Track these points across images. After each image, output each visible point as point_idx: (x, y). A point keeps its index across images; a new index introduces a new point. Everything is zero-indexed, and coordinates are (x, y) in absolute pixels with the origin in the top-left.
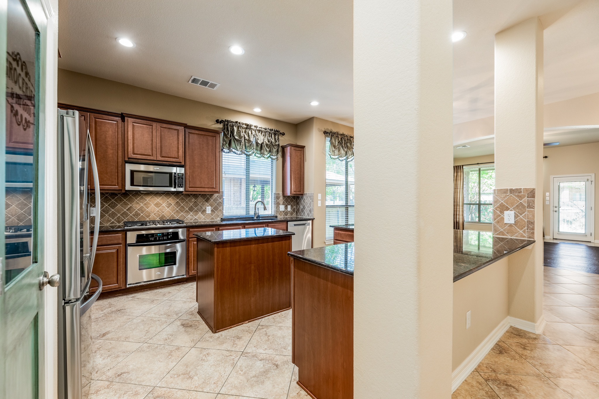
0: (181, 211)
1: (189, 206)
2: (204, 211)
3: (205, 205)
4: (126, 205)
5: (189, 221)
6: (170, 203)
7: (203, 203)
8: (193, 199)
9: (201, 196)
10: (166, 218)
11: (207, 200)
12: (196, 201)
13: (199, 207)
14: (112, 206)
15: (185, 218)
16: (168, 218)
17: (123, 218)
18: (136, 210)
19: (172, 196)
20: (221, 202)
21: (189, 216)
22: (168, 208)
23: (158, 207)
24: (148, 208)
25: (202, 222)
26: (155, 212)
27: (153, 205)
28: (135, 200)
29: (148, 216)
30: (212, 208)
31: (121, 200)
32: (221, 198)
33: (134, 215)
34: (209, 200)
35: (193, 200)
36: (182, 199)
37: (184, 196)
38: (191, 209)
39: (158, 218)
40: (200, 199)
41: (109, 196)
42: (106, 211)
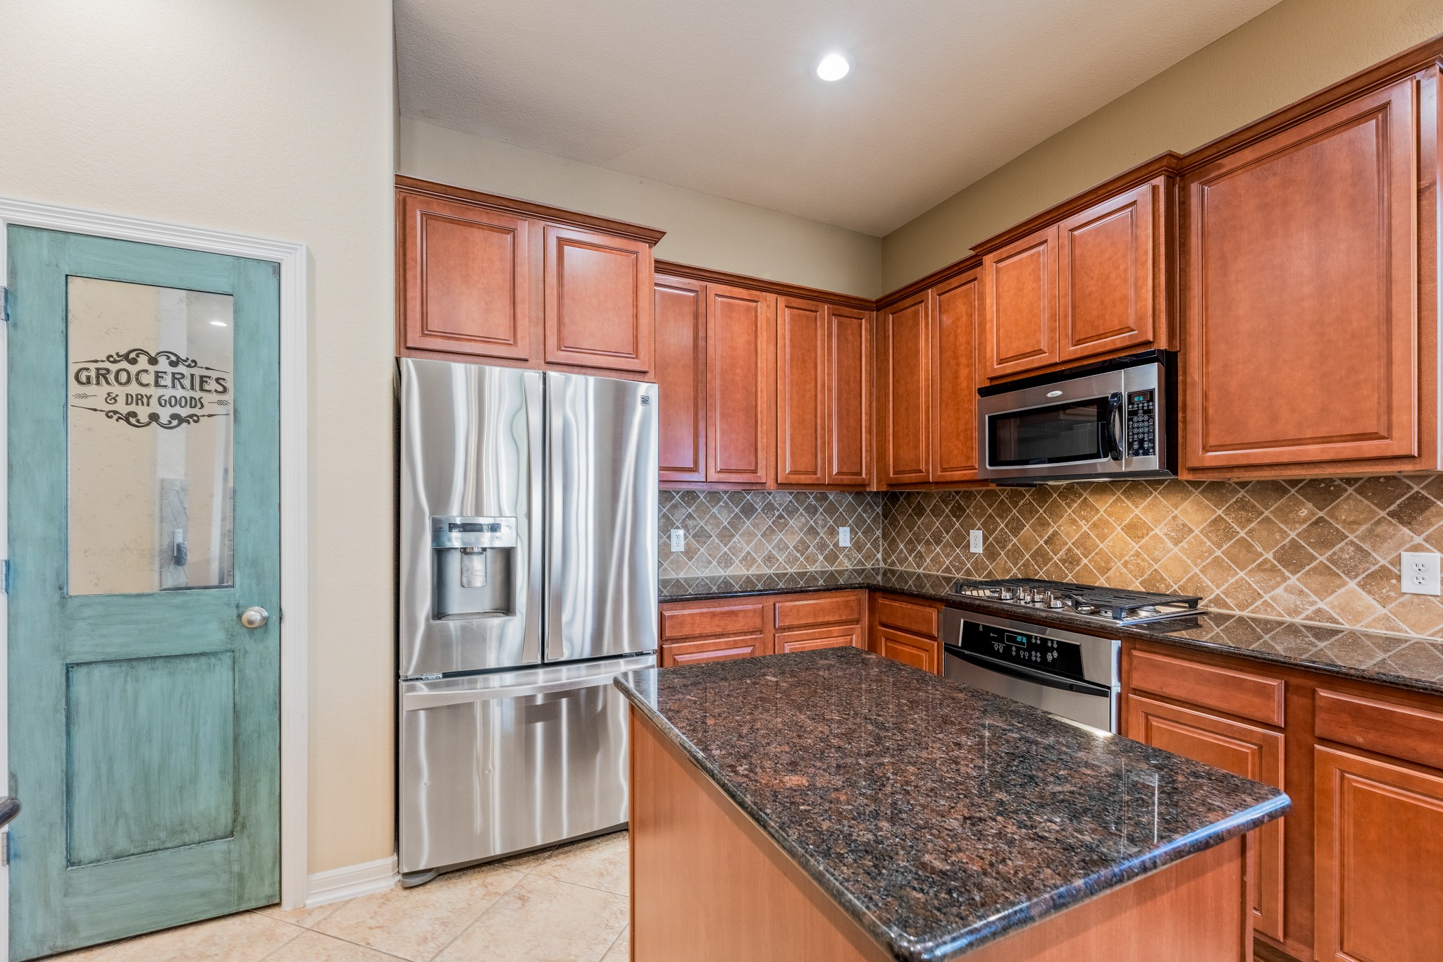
0: (1235, 563)
1: (1277, 542)
3: (1390, 543)
4: (1043, 525)
6: (1184, 525)
7: (1379, 529)
8: (1300, 504)
9: (1360, 491)
10: (1168, 586)
11: (1407, 513)
12: (1321, 514)
13: (1342, 550)
14: (1013, 528)
15: (1254, 600)
16: (1175, 587)
17: (1036, 567)
18: (1070, 544)
19: (1191, 493)
21: (1280, 591)
22: (1176, 545)
24: (1102, 538)
26: (1126, 555)
27: (1119, 529)
28: (1066, 512)
29: (1105, 570)
31: (1033, 511)
33: (1064, 561)
34: (1427, 508)
35: (1304, 513)
36: (1243, 505)
37: (1252, 492)
38: (1292, 558)
39: (1137, 583)
40: (1349, 507)
41: (1007, 498)
42: (1002, 542)
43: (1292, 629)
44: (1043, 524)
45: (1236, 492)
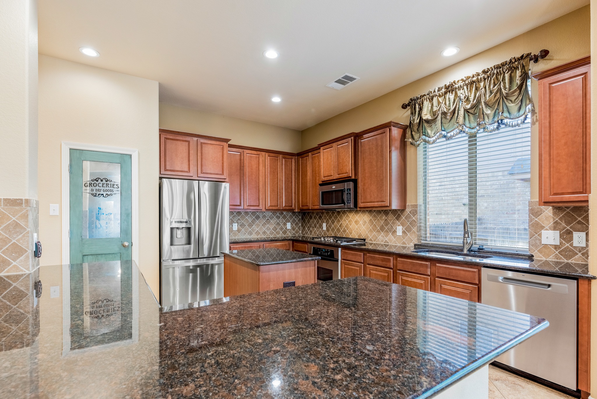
0: (374, 230)
1: (380, 225)
2: (395, 232)
3: (396, 225)
5: (380, 243)
7: (394, 221)
8: (383, 216)
9: (391, 213)
11: (398, 218)
12: (386, 218)
13: (389, 226)
15: (377, 239)
18: (344, 227)
20: (414, 221)
21: (380, 236)
22: (364, 226)
23: (357, 224)
24: (351, 225)
25: (393, 246)
26: (355, 229)
27: (354, 222)
28: (344, 218)
29: (351, 233)
30: (404, 229)
32: (416, 215)
33: (343, 231)
34: (400, 218)
35: (384, 218)
36: (375, 216)
37: (376, 213)
38: (382, 229)
40: (390, 217)
42: (330, 226)
43: (382, 245)
44: (339, 221)
45: (373, 213)
